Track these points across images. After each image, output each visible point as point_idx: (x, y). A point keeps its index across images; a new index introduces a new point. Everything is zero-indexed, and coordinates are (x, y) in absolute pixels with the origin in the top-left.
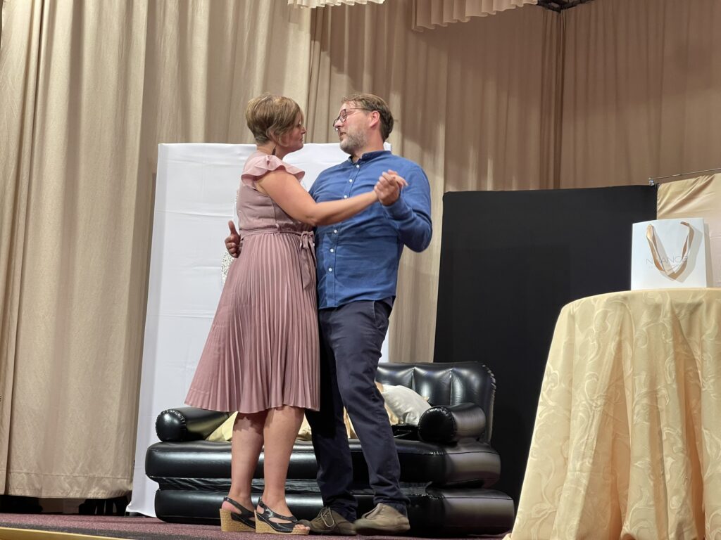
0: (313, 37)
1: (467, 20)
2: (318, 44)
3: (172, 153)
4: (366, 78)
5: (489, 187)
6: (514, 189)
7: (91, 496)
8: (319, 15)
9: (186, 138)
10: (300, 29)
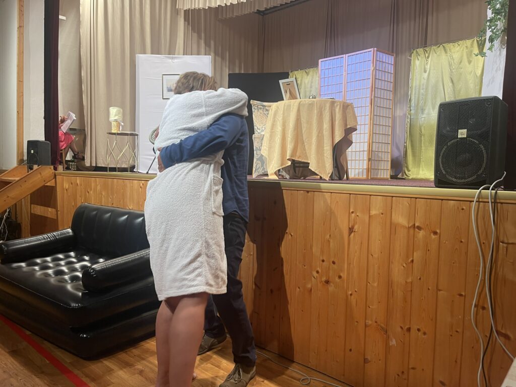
0: (185, 20)
1: (234, 17)
2: (187, 23)
3: (141, 58)
4: (203, 35)
5: (243, 72)
6: (250, 72)
7: (123, 166)
8: (187, 12)
9: (144, 53)
10: (181, 17)
